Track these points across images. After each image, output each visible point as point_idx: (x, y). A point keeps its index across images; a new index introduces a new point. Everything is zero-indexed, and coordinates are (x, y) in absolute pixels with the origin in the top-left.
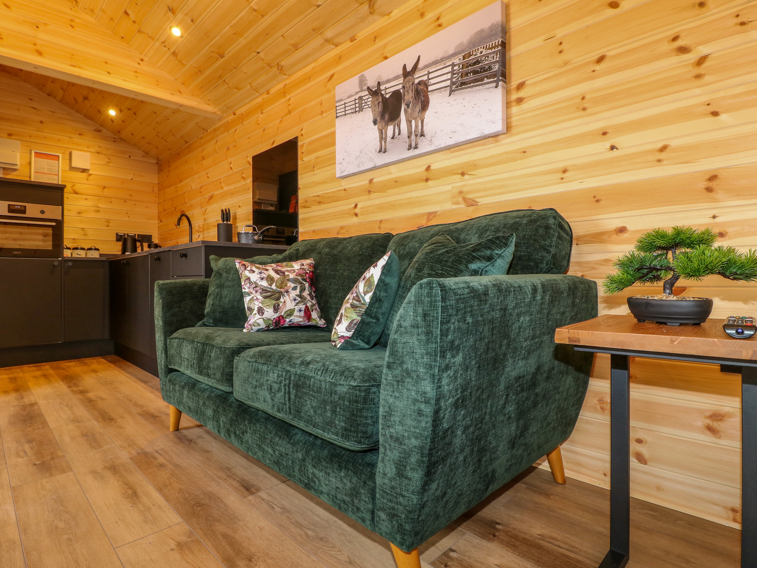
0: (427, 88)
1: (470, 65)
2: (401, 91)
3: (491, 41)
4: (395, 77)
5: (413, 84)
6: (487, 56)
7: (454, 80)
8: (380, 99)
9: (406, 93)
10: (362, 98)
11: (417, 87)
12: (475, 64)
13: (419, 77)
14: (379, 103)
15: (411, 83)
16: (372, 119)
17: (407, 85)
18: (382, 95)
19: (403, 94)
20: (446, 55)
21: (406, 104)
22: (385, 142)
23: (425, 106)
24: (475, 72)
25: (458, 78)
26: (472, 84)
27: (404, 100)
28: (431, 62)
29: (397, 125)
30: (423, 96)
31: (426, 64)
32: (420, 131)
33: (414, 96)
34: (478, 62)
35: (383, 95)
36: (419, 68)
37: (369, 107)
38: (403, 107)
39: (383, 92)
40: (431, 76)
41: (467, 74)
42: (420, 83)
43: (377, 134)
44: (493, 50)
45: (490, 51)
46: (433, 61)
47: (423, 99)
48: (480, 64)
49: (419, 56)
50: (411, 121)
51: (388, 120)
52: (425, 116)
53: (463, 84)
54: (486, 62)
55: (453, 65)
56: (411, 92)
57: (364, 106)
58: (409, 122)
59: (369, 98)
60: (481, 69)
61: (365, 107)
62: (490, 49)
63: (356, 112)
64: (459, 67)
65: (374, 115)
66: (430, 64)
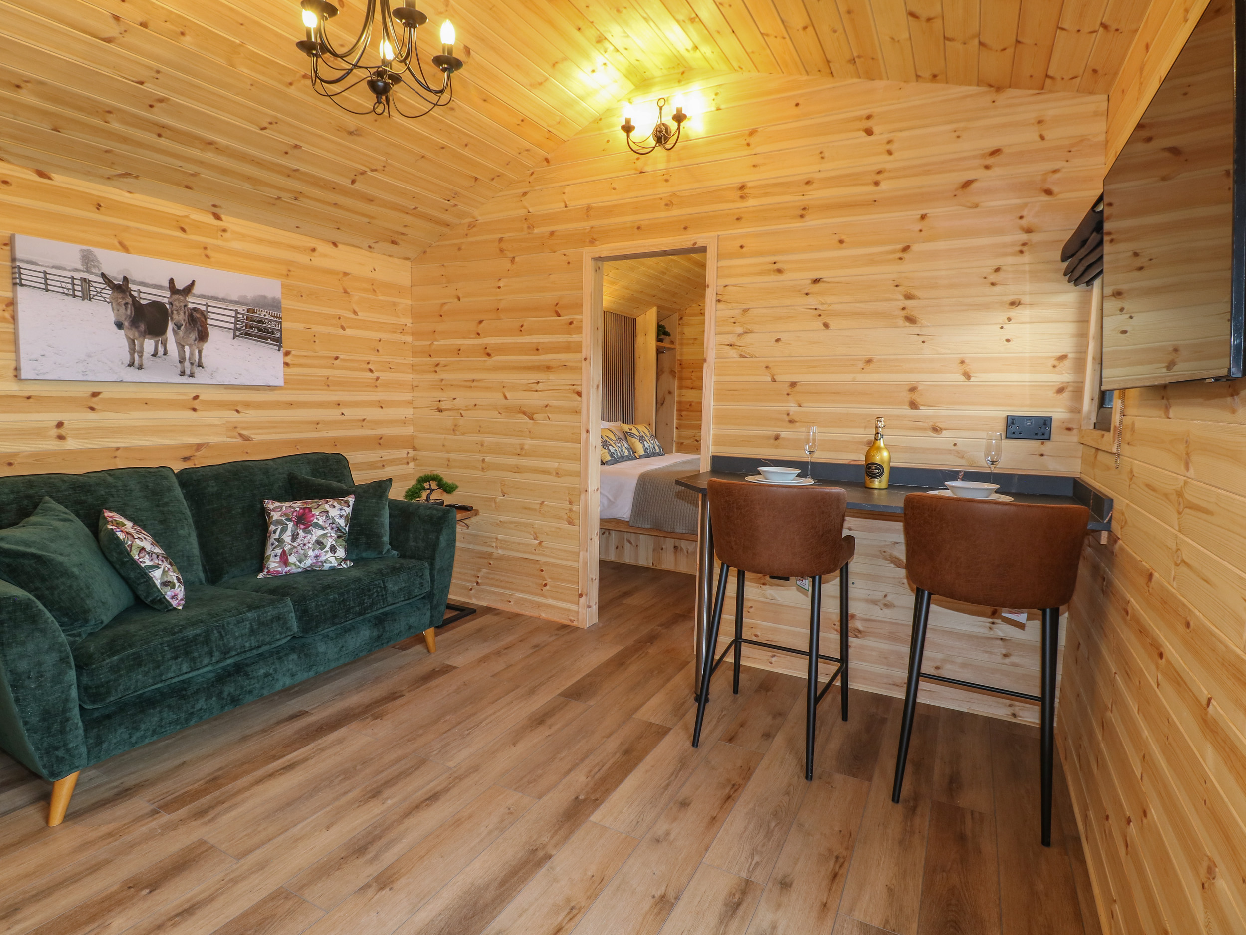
0: (206, 320)
1: (254, 321)
2: (168, 306)
3: (273, 310)
4: (156, 285)
5: (185, 306)
6: (270, 321)
7: (238, 326)
8: (129, 300)
9: (175, 312)
10: (89, 284)
11: (191, 312)
12: (259, 322)
13: (192, 302)
14: (126, 304)
15: (182, 304)
16: (112, 317)
17: (176, 303)
18: (132, 296)
19: (169, 310)
20: (229, 298)
21: (175, 324)
22: (141, 356)
23: (203, 336)
24: (260, 330)
25: (242, 327)
26: (257, 338)
27: (172, 319)
28: (210, 295)
29: (162, 343)
30: (201, 326)
31: (204, 294)
32: (197, 360)
33: (186, 319)
34: (260, 322)
35: (135, 297)
36: (194, 294)
37: (106, 301)
38: (170, 326)
39: (135, 294)
40: (210, 309)
41: (251, 327)
42: (195, 309)
43: (125, 343)
44: (275, 319)
45: (273, 318)
46: (213, 295)
47: (200, 328)
48: (264, 325)
49: (193, 282)
50: (184, 346)
51: (145, 331)
52: (204, 347)
53: (247, 334)
54: (269, 326)
55: (237, 312)
56: (181, 312)
57: (94, 295)
58: (181, 346)
59: (104, 289)
60: (266, 329)
61: (96, 297)
62: (272, 316)
63: (74, 296)
64: (243, 317)
65: (117, 315)
66: (208, 296)
